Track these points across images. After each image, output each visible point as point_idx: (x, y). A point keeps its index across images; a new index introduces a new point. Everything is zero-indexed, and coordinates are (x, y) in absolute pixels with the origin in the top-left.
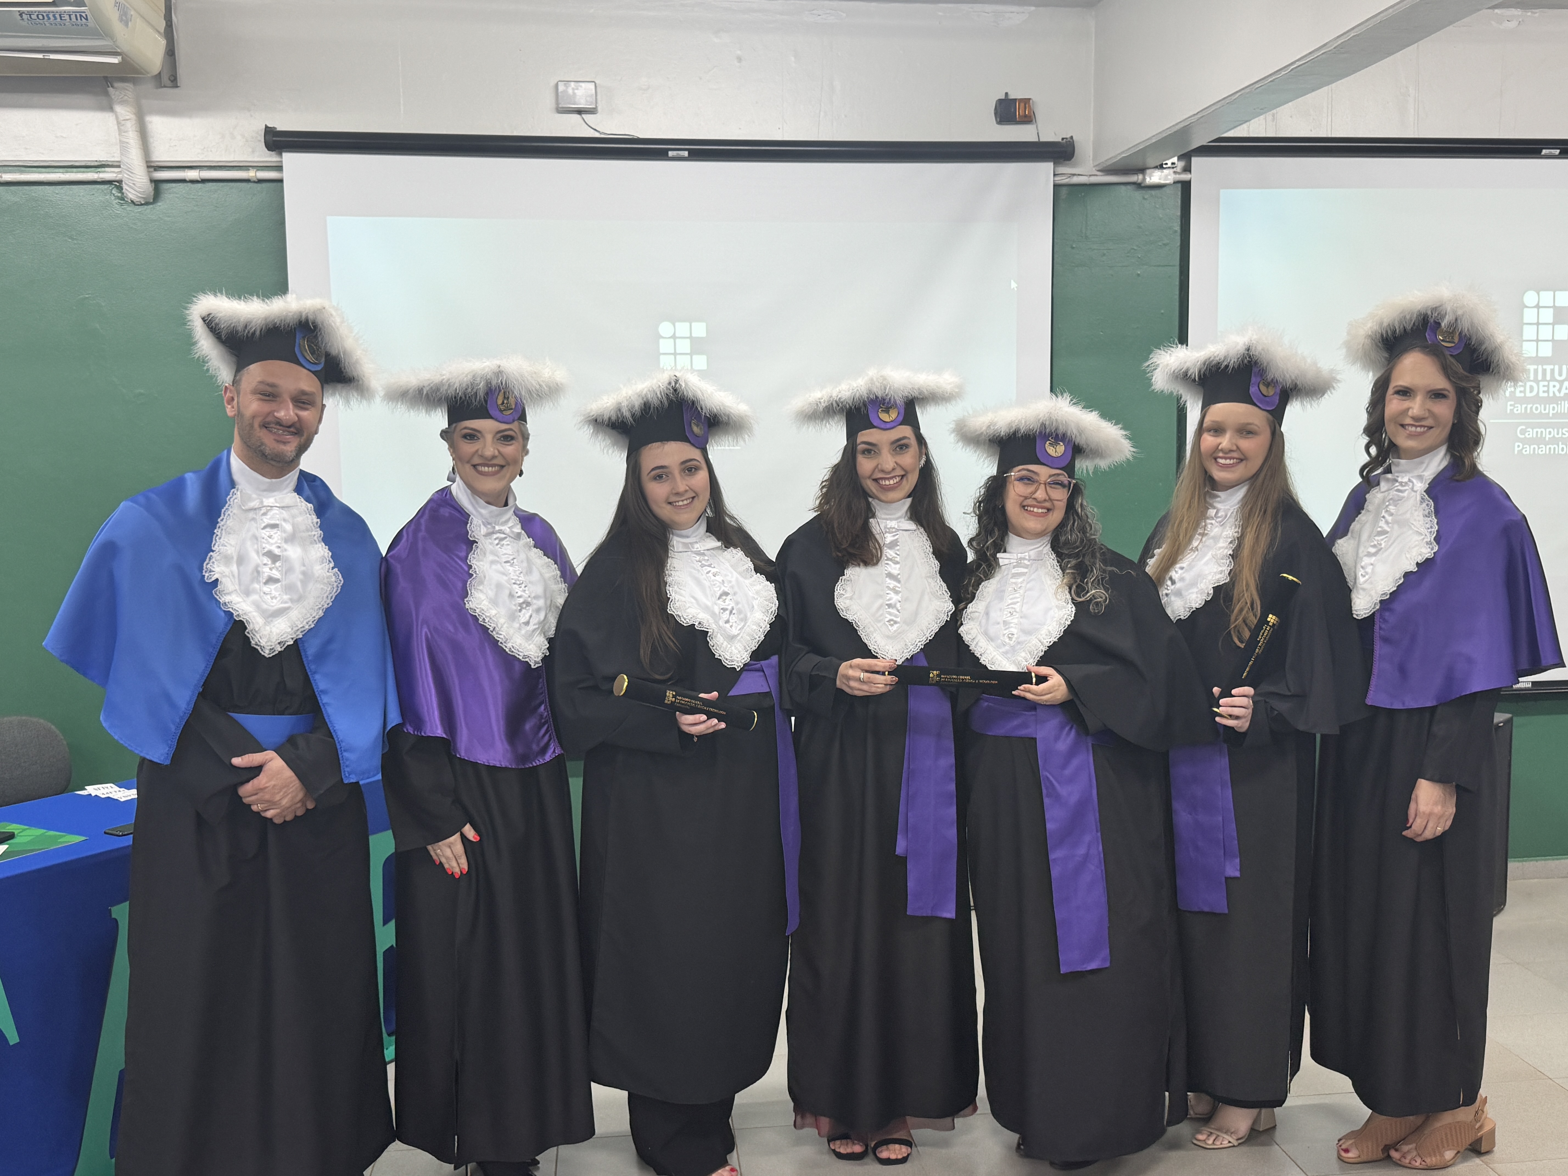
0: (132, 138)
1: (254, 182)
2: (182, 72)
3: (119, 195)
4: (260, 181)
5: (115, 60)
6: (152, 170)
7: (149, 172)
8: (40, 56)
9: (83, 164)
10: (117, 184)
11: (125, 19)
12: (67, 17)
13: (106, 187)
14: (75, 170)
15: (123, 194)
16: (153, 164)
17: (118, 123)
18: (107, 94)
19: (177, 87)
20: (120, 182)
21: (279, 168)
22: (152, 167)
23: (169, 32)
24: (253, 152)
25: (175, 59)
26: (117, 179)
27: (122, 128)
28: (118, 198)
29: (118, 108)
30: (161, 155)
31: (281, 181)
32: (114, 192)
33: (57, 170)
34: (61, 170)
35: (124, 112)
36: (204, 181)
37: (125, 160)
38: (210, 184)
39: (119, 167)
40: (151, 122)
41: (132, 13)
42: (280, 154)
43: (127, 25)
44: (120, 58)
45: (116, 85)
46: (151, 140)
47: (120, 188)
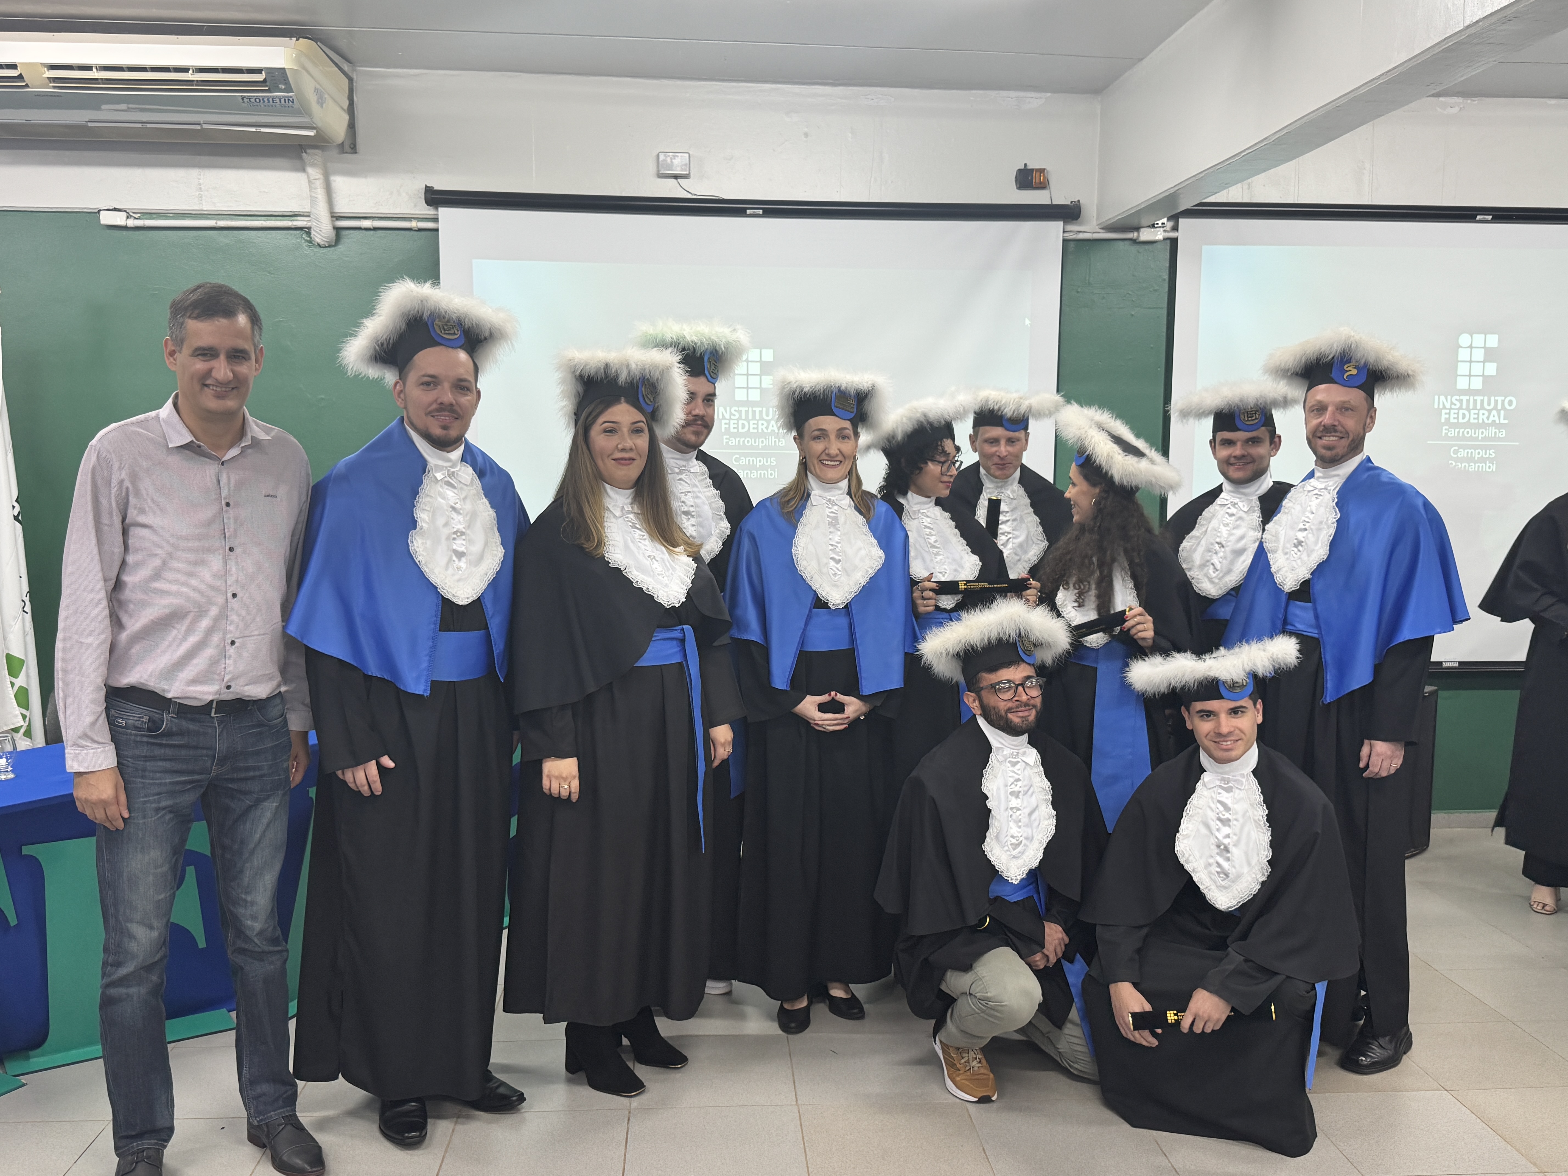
0: (320, 194)
1: (415, 231)
2: (360, 140)
3: (308, 239)
4: (420, 230)
5: (311, 133)
6: (334, 219)
7: (332, 221)
8: (253, 129)
9: (280, 214)
10: (307, 230)
11: (321, 102)
12: (278, 101)
13: (298, 232)
14: (274, 218)
15: (311, 238)
16: (335, 215)
17: (310, 182)
18: (301, 158)
19: (356, 153)
20: (309, 228)
21: (435, 220)
22: (335, 217)
23: (351, 110)
24: (415, 206)
25: (355, 131)
26: (307, 226)
27: (313, 186)
28: (307, 241)
29: (310, 170)
30: (342, 207)
31: (437, 230)
32: (304, 236)
33: (260, 218)
34: (263, 218)
35: (314, 173)
36: (375, 229)
37: (314, 211)
38: (381, 231)
39: (309, 216)
40: (335, 181)
41: (326, 96)
42: (437, 209)
43: (322, 107)
44: (315, 131)
45: (308, 151)
46: (334, 195)
47: (309, 234)
